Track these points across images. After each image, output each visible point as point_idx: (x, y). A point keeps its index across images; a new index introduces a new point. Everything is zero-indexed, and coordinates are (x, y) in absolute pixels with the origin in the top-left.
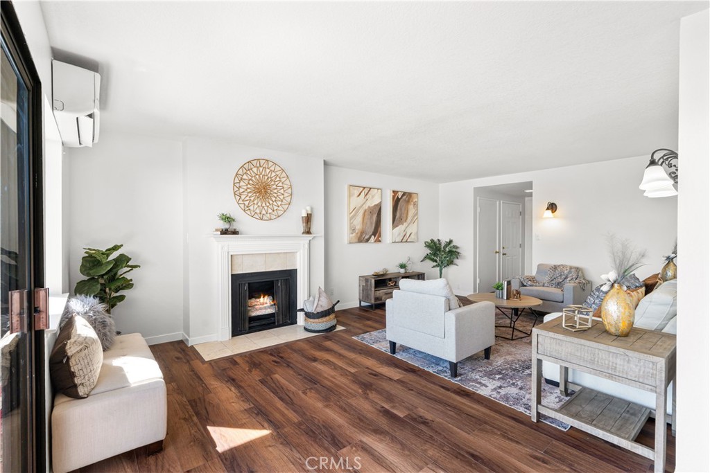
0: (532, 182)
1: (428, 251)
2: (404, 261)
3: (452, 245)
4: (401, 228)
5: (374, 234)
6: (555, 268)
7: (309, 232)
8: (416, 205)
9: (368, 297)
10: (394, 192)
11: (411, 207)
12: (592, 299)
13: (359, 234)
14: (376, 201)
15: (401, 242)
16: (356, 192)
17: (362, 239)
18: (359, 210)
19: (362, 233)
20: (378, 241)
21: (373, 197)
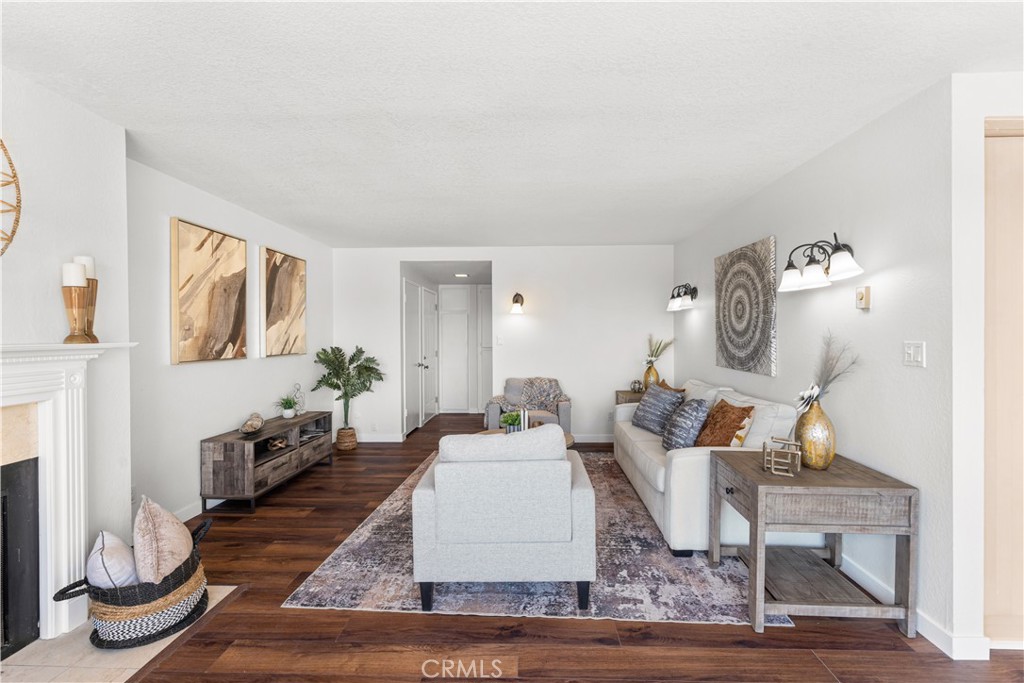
0: (491, 262)
1: (324, 370)
2: (284, 393)
3: (364, 357)
4: (280, 326)
5: (233, 339)
6: (531, 382)
7: (88, 336)
8: (303, 281)
9: (232, 485)
10: (267, 250)
11: (296, 285)
13: (200, 342)
14: (237, 268)
15: (281, 354)
16: (195, 236)
17: (208, 352)
18: (199, 281)
19: (208, 337)
20: (241, 355)
21: (230, 255)
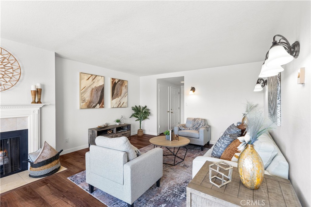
0: (184, 76)
1: (134, 112)
2: (119, 118)
3: (146, 109)
4: (117, 100)
5: (99, 103)
6: (195, 120)
7: (39, 102)
8: (126, 87)
9: (93, 142)
10: (112, 79)
11: (123, 88)
12: (219, 144)
13: (88, 103)
14: (101, 83)
15: (118, 107)
16: (86, 77)
17: (90, 106)
18: (88, 88)
19: (90, 102)
20: (102, 107)
21: (98, 81)
